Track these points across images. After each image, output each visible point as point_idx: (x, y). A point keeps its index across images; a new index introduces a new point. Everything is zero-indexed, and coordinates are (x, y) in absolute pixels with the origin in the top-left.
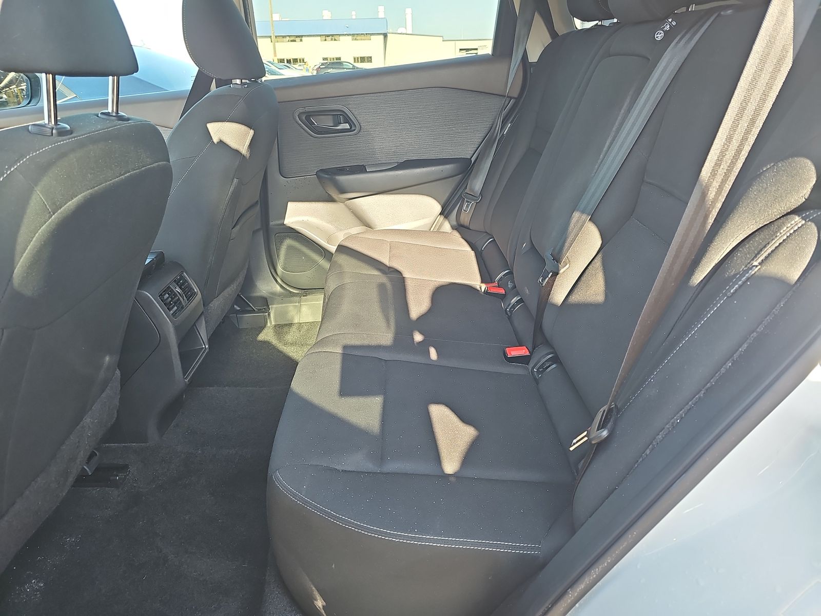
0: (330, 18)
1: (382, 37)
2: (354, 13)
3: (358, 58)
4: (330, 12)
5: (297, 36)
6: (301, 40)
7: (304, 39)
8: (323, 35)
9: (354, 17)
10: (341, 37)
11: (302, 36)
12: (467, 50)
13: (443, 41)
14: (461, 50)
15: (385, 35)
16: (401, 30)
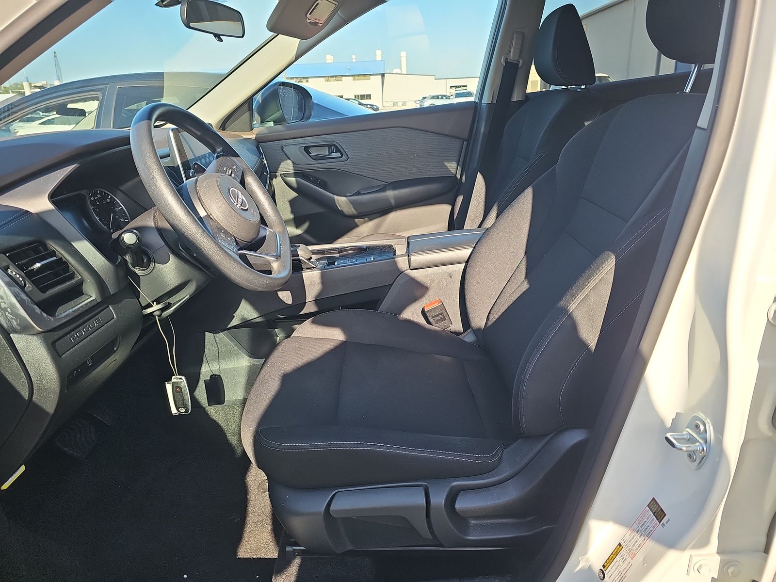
0: (332, 62)
1: (380, 76)
2: (354, 57)
3: (358, 96)
4: (332, 57)
5: (304, 78)
6: (307, 81)
7: (309, 79)
8: (326, 76)
9: (354, 60)
10: (343, 78)
11: (308, 78)
12: (457, 87)
13: (435, 79)
14: (451, 87)
15: (383, 75)
16: (395, 71)
